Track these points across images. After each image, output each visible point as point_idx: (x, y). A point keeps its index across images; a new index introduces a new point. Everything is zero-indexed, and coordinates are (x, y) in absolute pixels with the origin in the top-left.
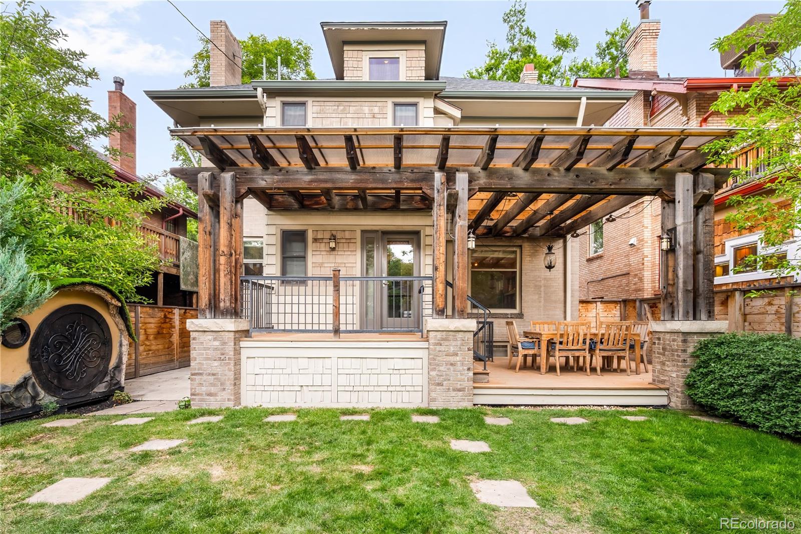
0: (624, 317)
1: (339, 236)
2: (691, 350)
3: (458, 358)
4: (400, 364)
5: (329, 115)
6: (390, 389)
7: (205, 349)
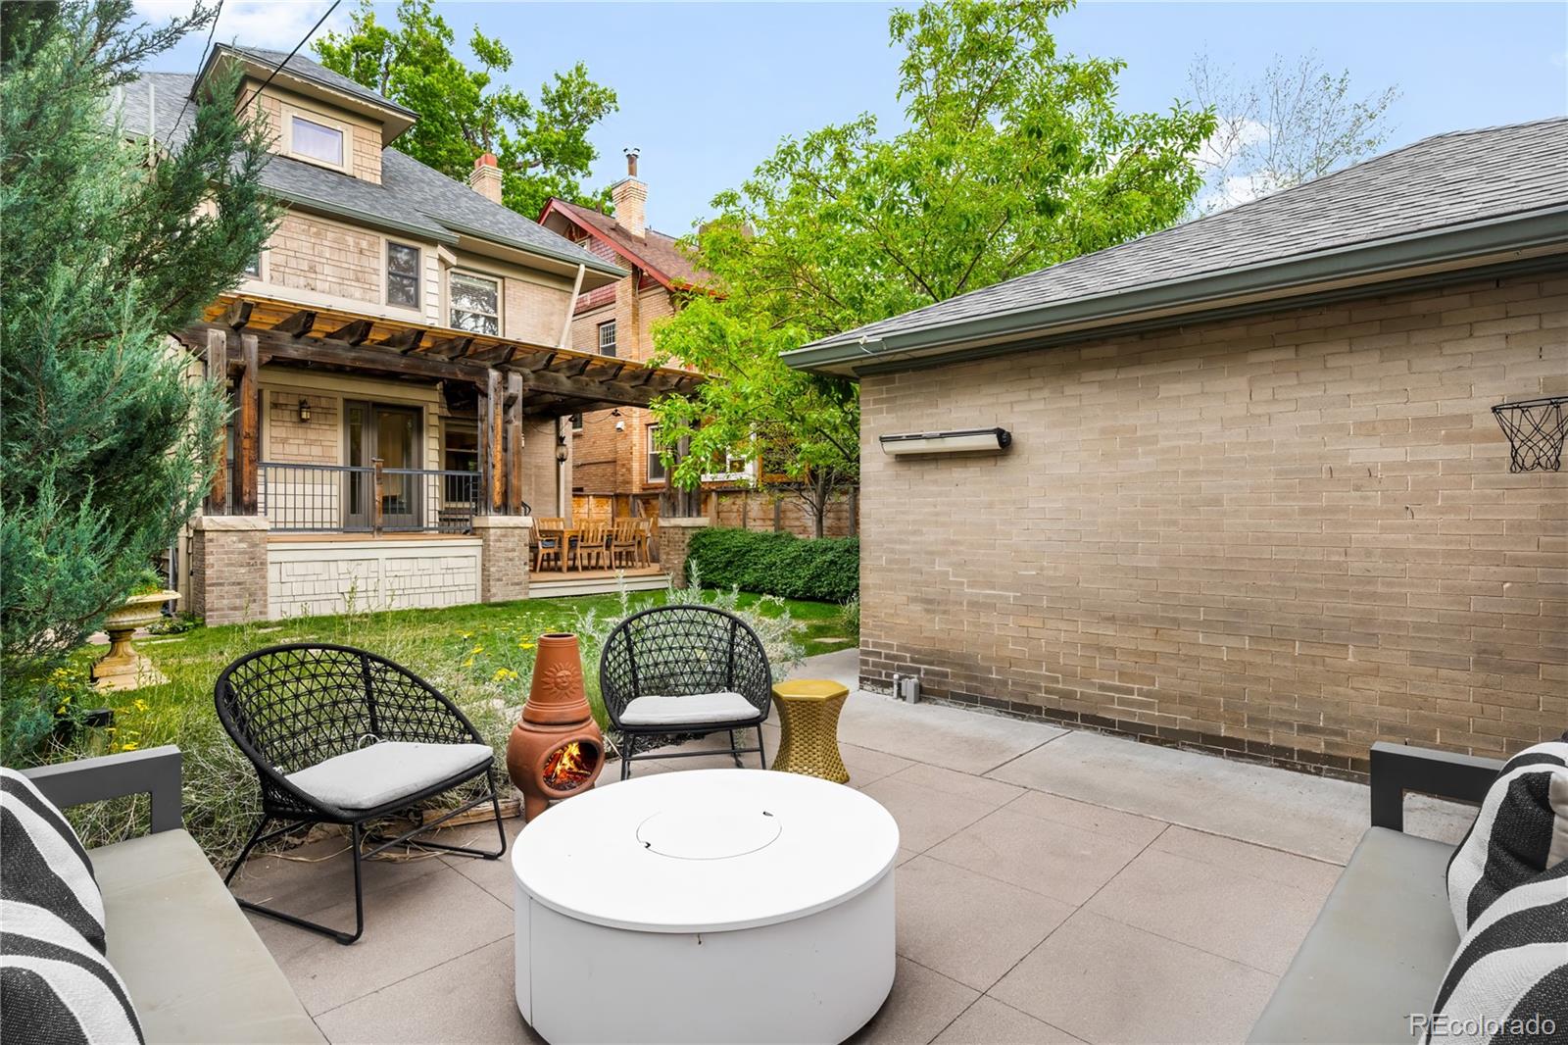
0: (615, 514)
1: (311, 402)
2: (687, 541)
3: (516, 554)
4: (453, 563)
5: (295, 236)
6: (443, 589)
7: (226, 553)
